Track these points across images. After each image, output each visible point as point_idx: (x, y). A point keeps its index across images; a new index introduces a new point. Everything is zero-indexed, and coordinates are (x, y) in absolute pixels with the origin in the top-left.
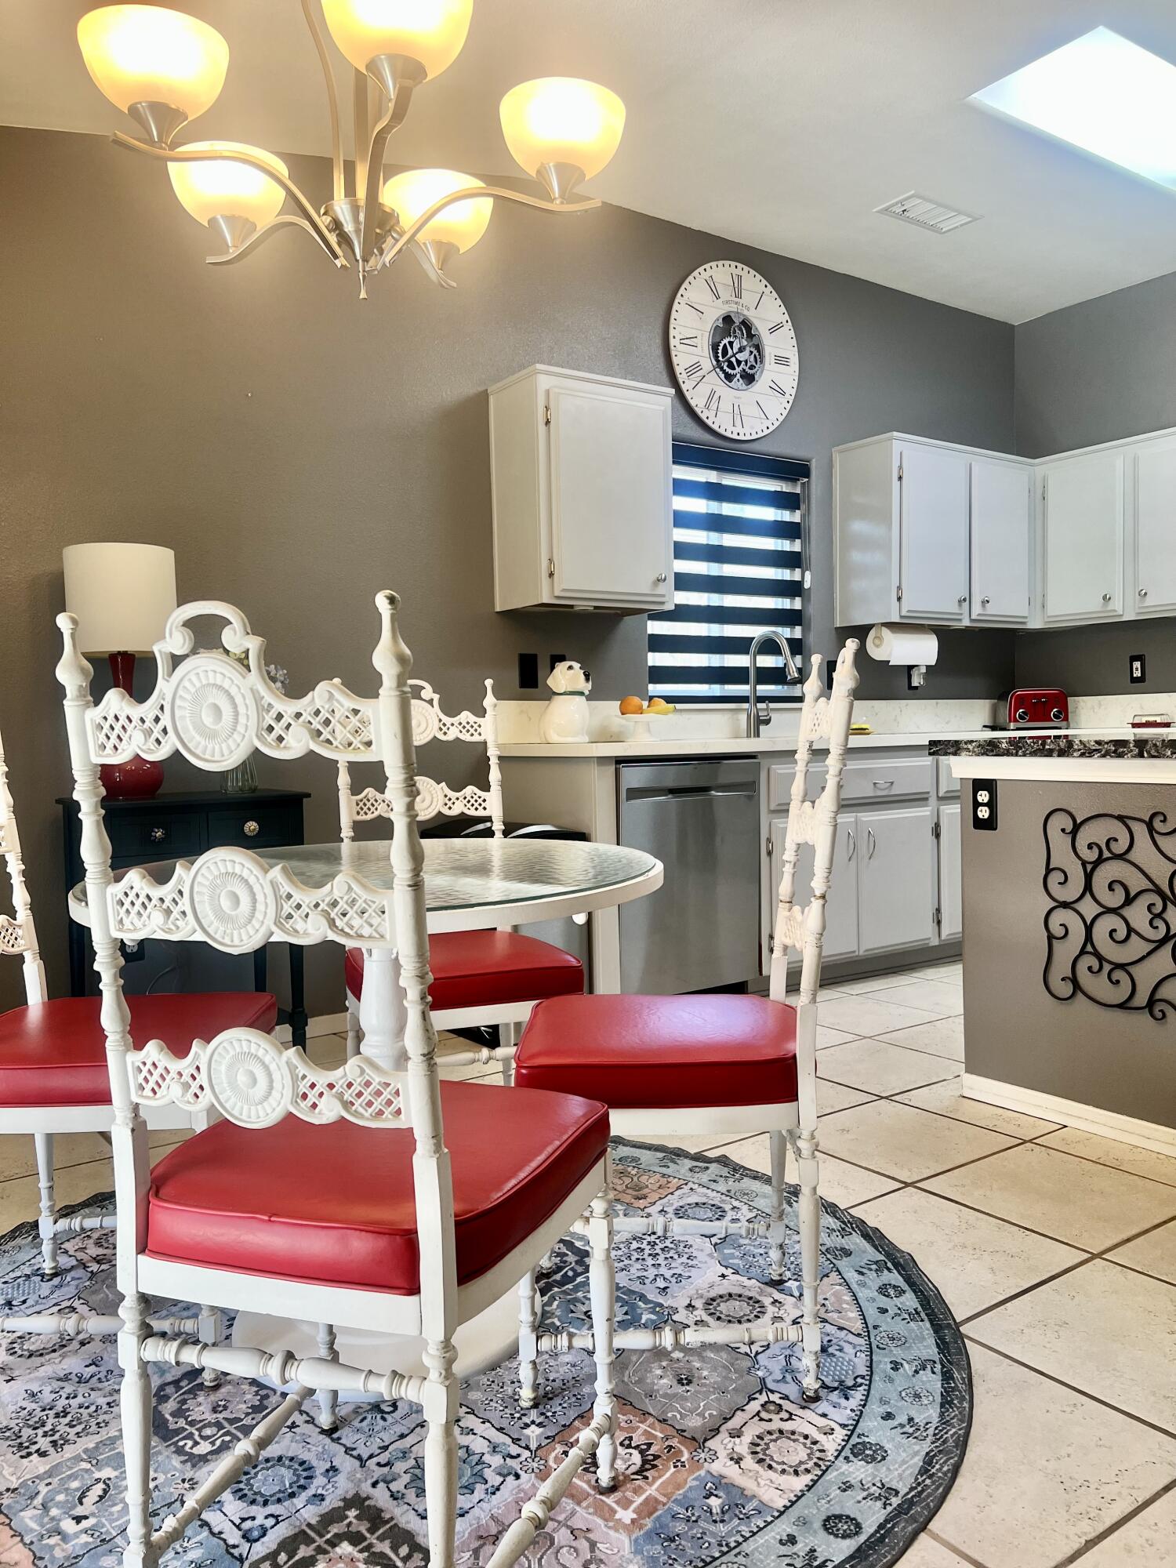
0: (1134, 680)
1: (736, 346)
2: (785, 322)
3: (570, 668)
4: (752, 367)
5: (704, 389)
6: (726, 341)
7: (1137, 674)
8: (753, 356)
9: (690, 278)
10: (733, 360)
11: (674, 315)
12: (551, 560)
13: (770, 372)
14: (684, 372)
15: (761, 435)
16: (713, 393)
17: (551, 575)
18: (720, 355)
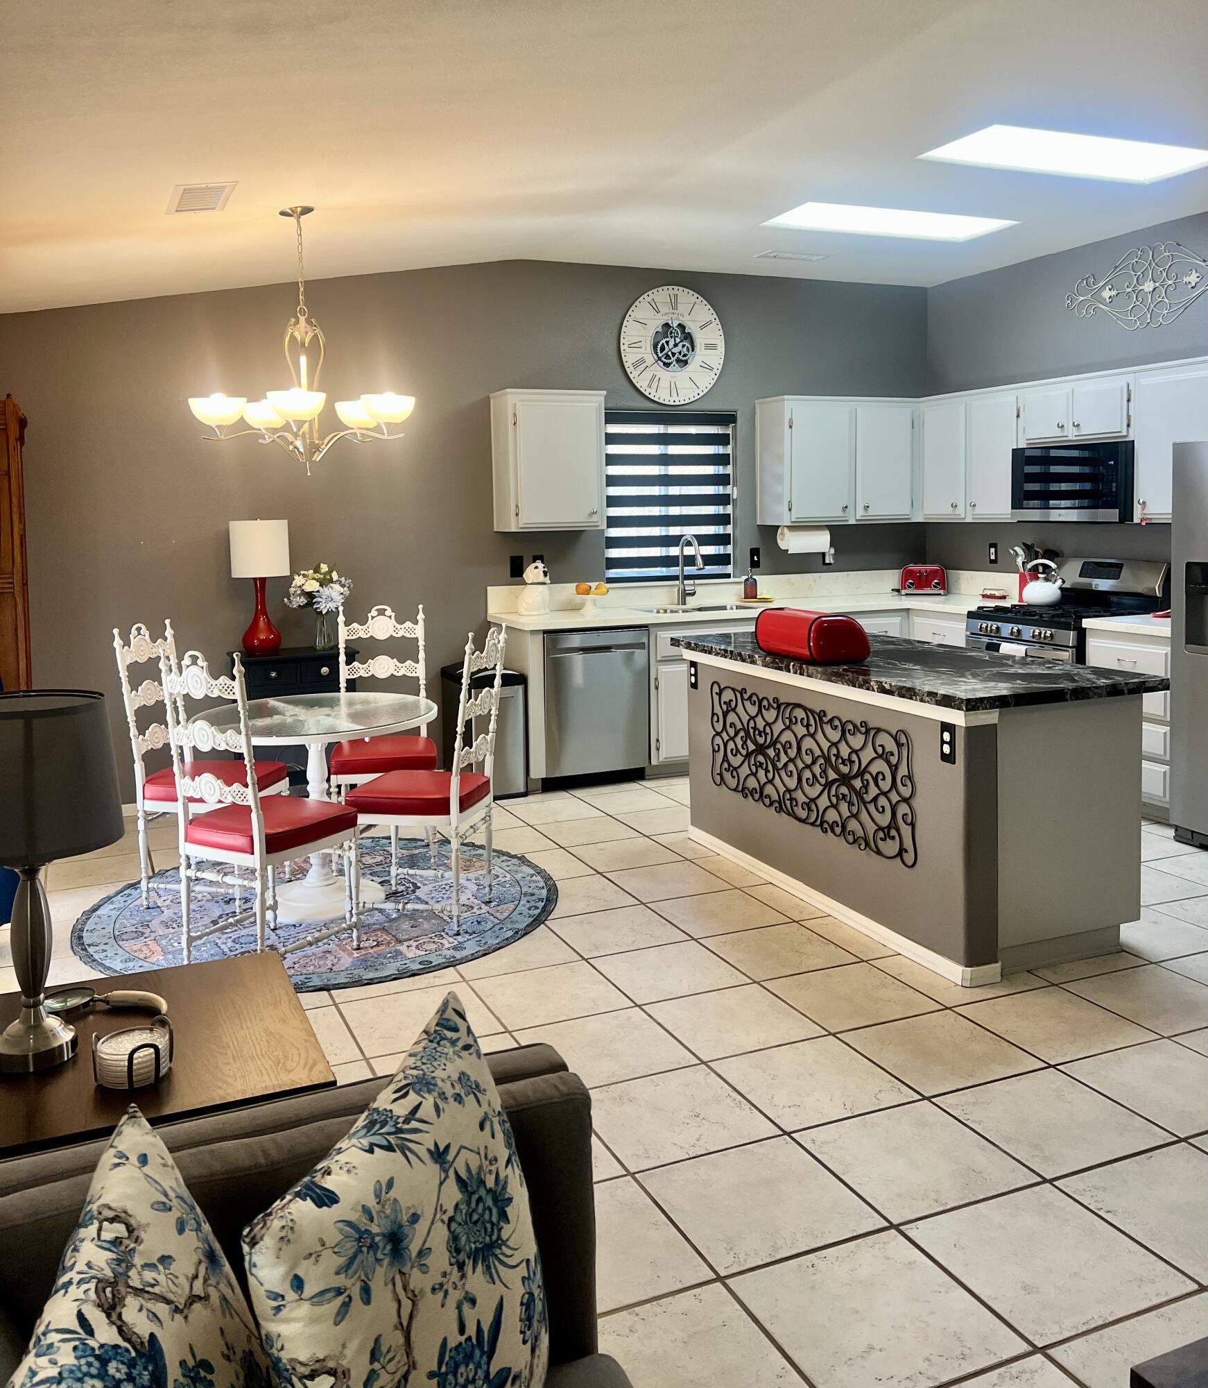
0: (992, 562)
1: (672, 343)
2: (713, 320)
3: (536, 567)
4: (685, 355)
5: (648, 375)
6: (664, 341)
7: (993, 557)
8: (686, 347)
9: (637, 302)
10: (670, 353)
11: (624, 329)
12: (517, 506)
13: (700, 356)
14: (631, 366)
15: (692, 400)
16: (654, 376)
17: (517, 515)
18: (659, 351)
